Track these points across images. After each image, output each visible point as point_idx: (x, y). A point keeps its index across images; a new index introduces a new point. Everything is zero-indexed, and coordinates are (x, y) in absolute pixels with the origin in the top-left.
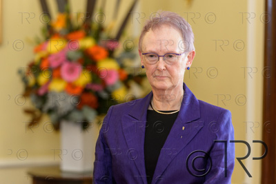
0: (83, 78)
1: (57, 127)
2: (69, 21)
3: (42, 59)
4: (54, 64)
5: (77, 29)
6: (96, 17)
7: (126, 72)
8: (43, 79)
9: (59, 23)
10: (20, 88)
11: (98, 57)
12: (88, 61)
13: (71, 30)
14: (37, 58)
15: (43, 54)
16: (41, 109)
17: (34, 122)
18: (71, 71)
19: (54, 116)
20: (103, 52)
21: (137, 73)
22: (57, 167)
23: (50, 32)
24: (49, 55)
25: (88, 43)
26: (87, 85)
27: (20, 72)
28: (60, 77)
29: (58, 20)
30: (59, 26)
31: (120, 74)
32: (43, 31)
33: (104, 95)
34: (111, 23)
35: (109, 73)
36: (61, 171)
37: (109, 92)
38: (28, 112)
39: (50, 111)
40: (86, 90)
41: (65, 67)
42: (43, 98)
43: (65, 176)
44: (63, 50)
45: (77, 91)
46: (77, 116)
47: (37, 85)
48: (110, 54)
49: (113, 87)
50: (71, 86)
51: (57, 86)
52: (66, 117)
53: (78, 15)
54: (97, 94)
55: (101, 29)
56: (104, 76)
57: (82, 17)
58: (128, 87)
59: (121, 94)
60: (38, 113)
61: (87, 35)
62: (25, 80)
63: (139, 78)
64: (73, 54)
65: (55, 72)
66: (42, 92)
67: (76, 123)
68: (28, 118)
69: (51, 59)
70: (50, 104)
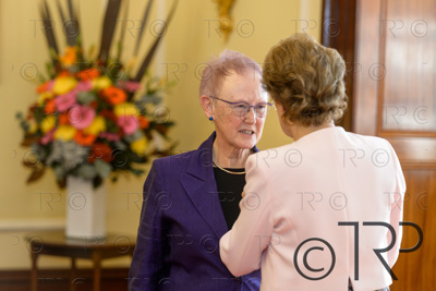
0: (96, 126)
1: (62, 184)
2: (80, 56)
3: (47, 101)
4: (62, 108)
5: (91, 66)
6: (114, 52)
7: (148, 119)
8: (47, 124)
9: (67, 57)
10: (19, 135)
11: (115, 100)
12: (103, 105)
13: (82, 68)
14: (40, 99)
15: (48, 95)
16: (43, 162)
17: (35, 177)
18: (83, 116)
19: (59, 170)
20: (121, 95)
21: (160, 121)
22: (62, 231)
23: (57, 68)
24: (56, 96)
25: (103, 83)
26: (101, 133)
27: (19, 116)
28: (68, 124)
29: (67, 55)
30: (68, 61)
31: (140, 121)
32: (48, 67)
33: (121, 146)
34: (131, 61)
35: (127, 120)
36: (66, 237)
37: (128, 144)
38: (27, 164)
39: (55, 164)
40: (99, 140)
41: (75, 111)
42: (47, 148)
43: (70, 243)
44: (71, 91)
45: (89, 141)
46: (88, 171)
47: (40, 132)
48: (130, 97)
49: (132, 136)
50: (82, 134)
51: (64, 134)
52: (74, 172)
53: (92, 49)
54: (112, 145)
55: (119, 67)
56: (121, 123)
57: (96, 52)
58: (150, 138)
59: (140, 146)
60: (39, 166)
61: (101, 74)
62: (25, 126)
63: (162, 127)
64: (84, 95)
65: (62, 117)
66: (45, 140)
67: (86, 179)
68: (27, 172)
69: (58, 101)
70: (55, 155)
